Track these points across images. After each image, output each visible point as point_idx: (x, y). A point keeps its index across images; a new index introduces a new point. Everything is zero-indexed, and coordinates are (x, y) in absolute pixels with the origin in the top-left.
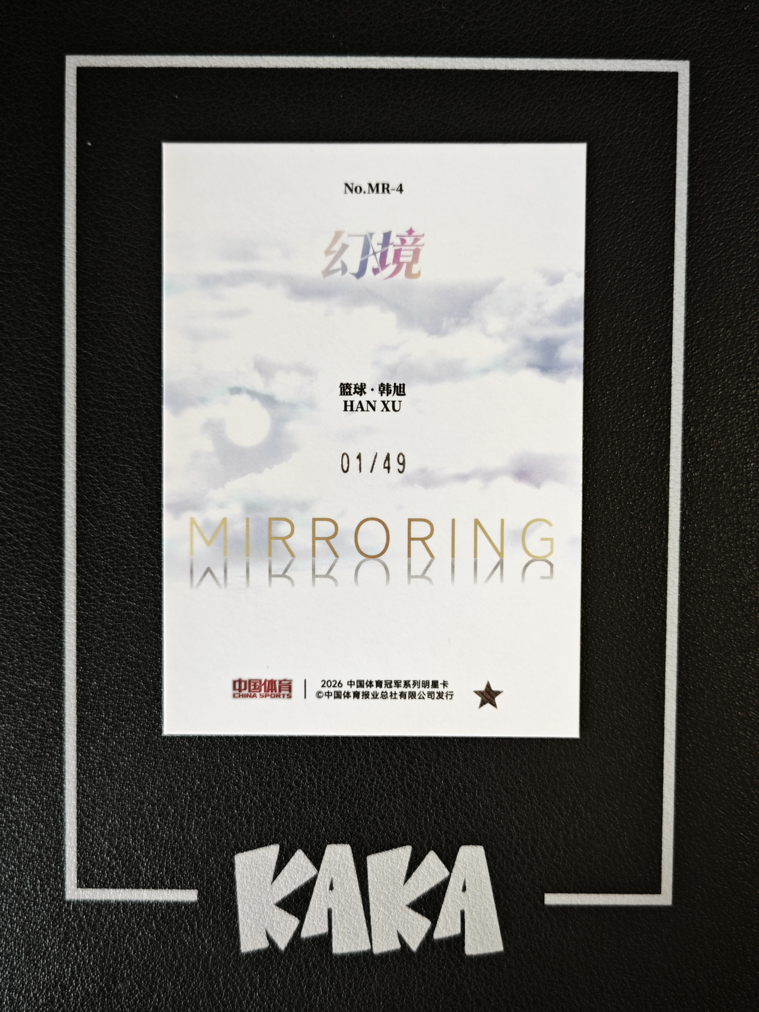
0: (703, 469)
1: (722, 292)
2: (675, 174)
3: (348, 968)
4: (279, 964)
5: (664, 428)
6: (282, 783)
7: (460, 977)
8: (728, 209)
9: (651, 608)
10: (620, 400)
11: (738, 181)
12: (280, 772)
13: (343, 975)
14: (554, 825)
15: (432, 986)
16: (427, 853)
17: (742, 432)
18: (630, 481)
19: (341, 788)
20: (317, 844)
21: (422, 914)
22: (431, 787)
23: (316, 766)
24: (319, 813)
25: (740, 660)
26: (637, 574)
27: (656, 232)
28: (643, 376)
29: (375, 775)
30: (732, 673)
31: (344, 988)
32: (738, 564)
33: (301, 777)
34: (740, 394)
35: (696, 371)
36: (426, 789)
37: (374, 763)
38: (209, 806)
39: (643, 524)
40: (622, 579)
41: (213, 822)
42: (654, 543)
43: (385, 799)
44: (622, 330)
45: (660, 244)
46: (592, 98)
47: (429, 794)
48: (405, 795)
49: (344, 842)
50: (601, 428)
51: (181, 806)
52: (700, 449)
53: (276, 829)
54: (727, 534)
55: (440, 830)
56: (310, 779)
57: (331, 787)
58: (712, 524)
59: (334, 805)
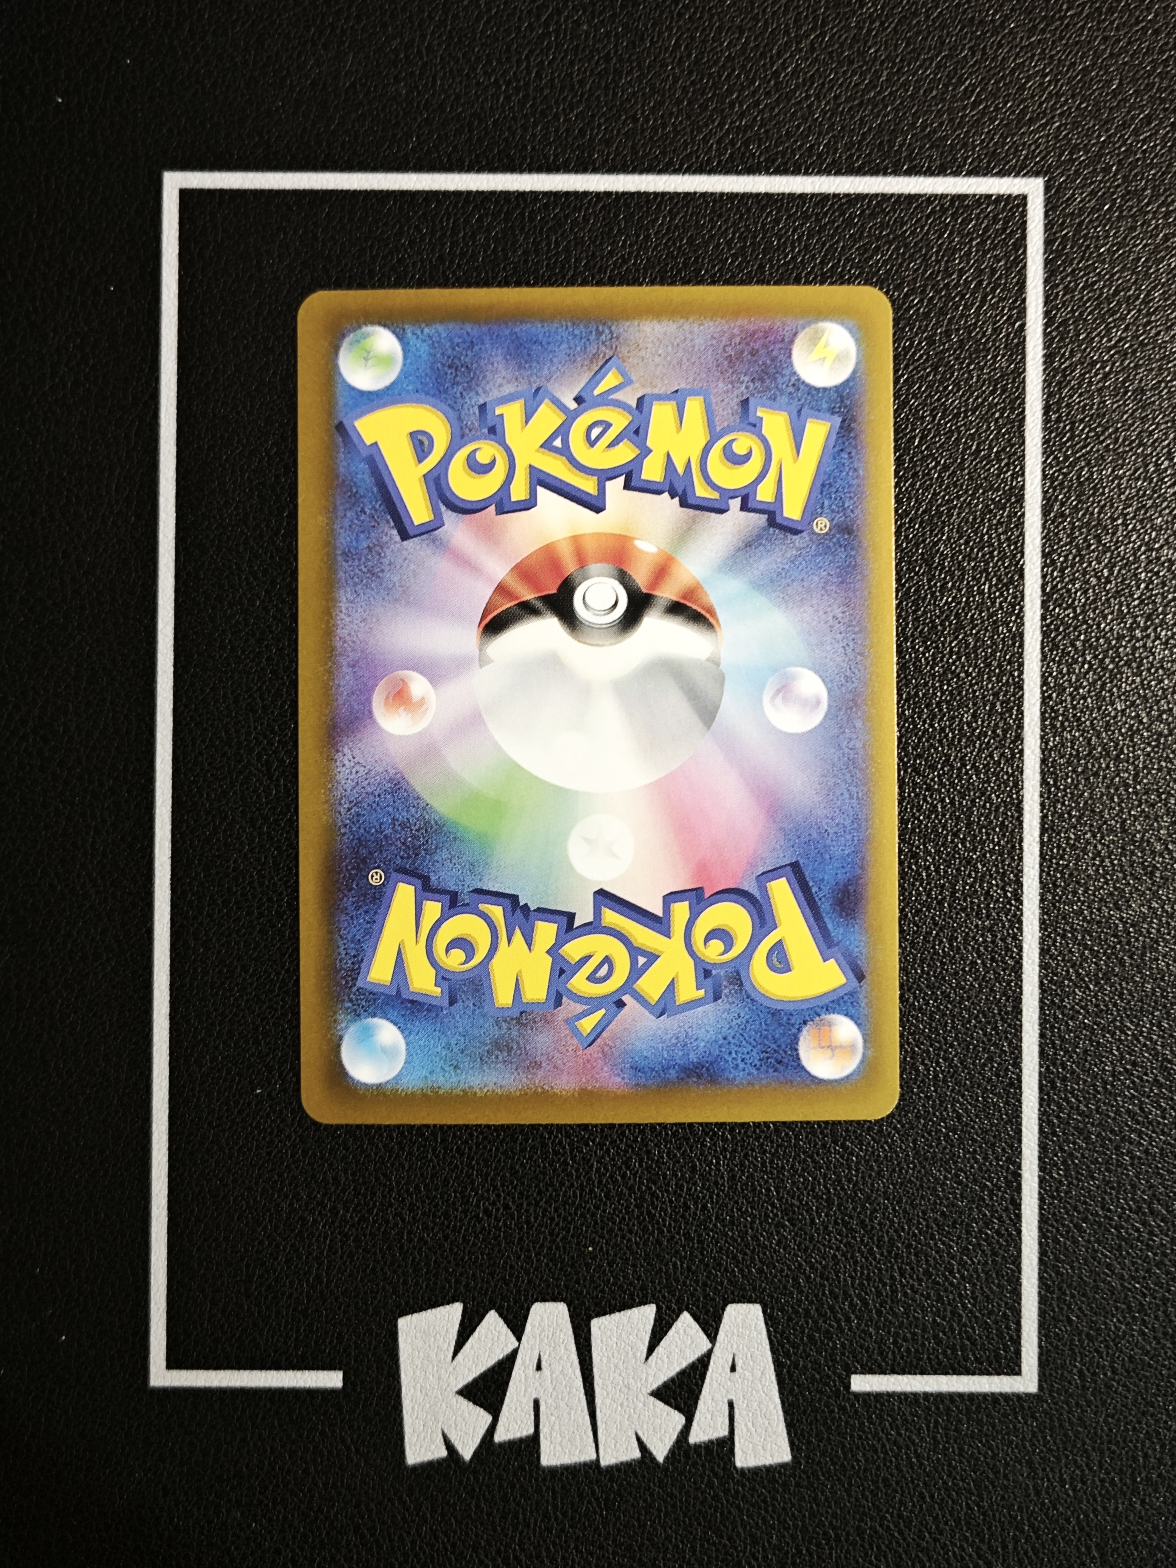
0: (1071, 754)
1: (1093, 502)
2: (1025, 338)
3: (563, 1487)
4: (461, 1483)
5: (1014, 695)
6: (465, 1212)
7: (727, 1501)
8: (1101, 385)
9: (1000, 955)
10: (951, 657)
11: (1115, 346)
12: (463, 1198)
13: (554, 1499)
14: (862, 1273)
15: (685, 1515)
16: (678, 1317)
17: (1126, 701)
18: (967, 771)
19: (552, 1219)
20: (515, 1302)
21: (671, 1406)
22: (683, 1217)
23: (515, 1188)
24: (519, 1258)
25: (1129, 1029)
26: (979, 906)
27: (997, 419)
28: (983, 622)
29: (601, 1200)
30: (1118, 1049)
31: (556, 1519)
32: (1123, 890)
33: (494, 1204)
34: (1121, 646)
35: (1059, 614)
36: (675, 1221)
37: (600, 1182)
38: (360, 1247)
39: (988, 834)
40: (957, 914)
41: (364, 1271)
42: (1003, 861)
43: (616, 1235)
44: (952, 557)
45: (1004, 435)
46: (906, 231)
47: (680, 1227)
48: (645, 1229)
49: (554, 1299)
50: (924, 695)
51: (319, 1247)
52: (1066, 724)
53: (457, 1281)
54: (1108, 847)
55: (697, 1282)
56: (506, 1207)
57: (536, 1218)
58: (1085, 833)
59: (542, 1246)
